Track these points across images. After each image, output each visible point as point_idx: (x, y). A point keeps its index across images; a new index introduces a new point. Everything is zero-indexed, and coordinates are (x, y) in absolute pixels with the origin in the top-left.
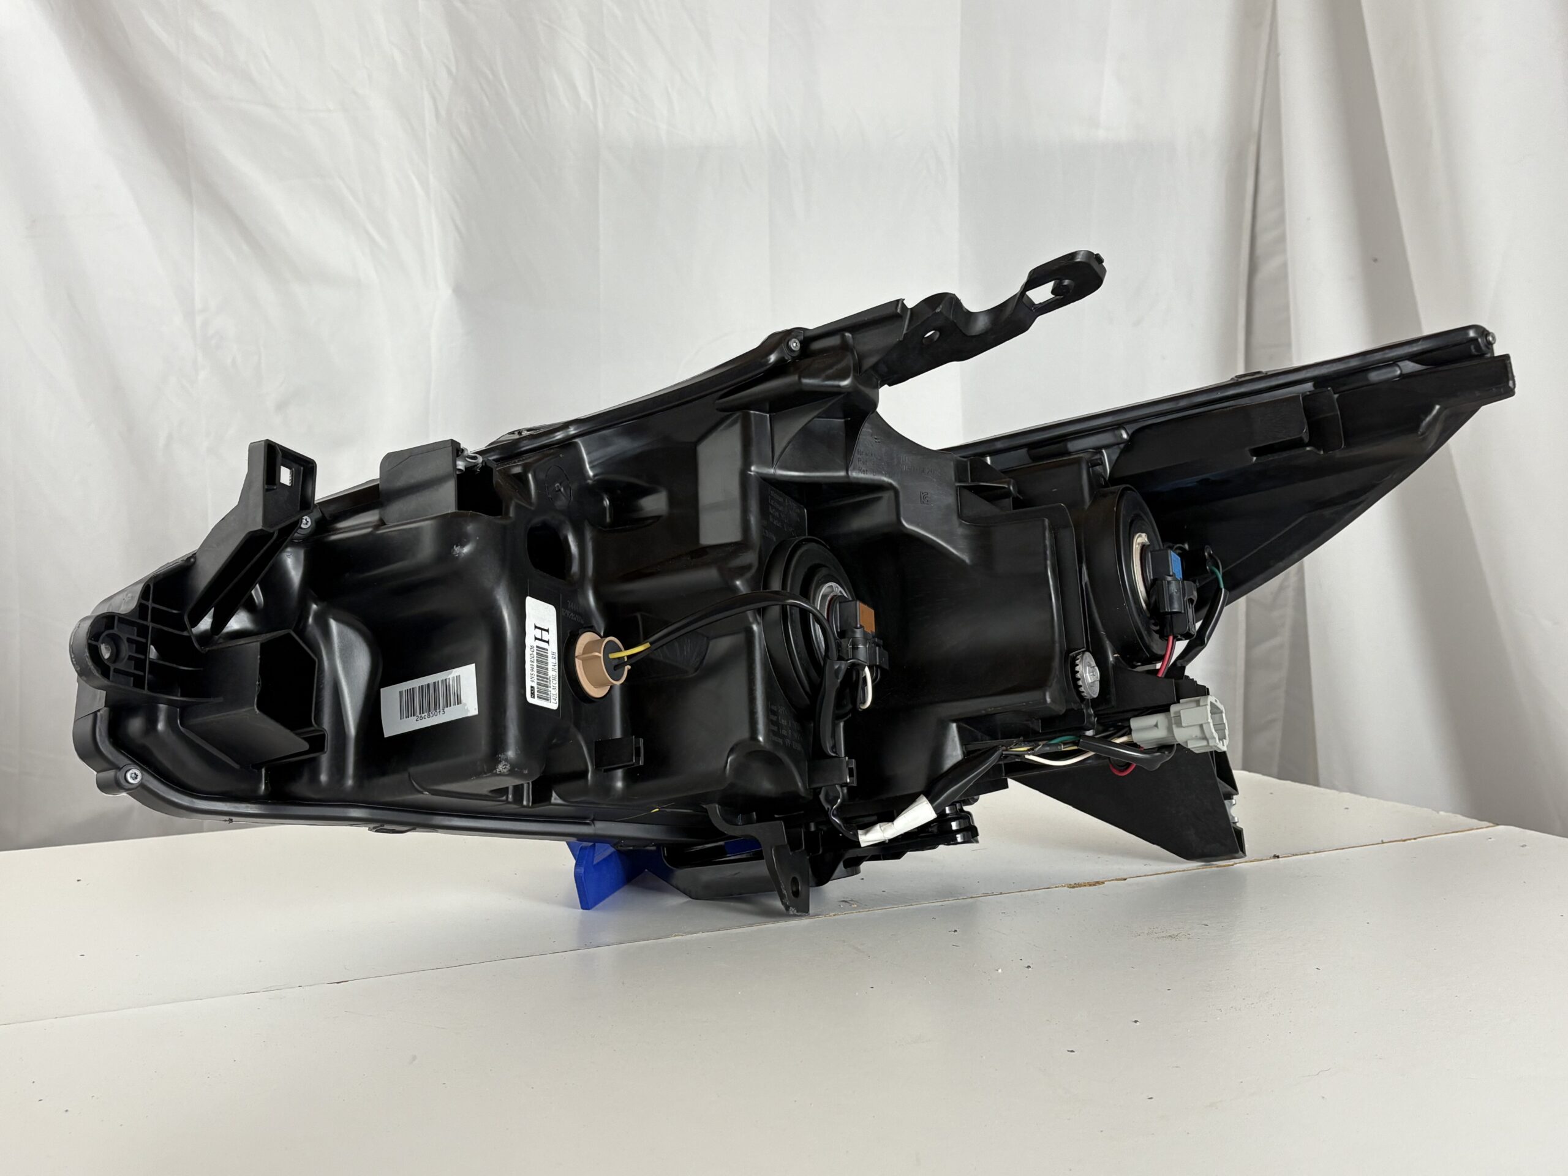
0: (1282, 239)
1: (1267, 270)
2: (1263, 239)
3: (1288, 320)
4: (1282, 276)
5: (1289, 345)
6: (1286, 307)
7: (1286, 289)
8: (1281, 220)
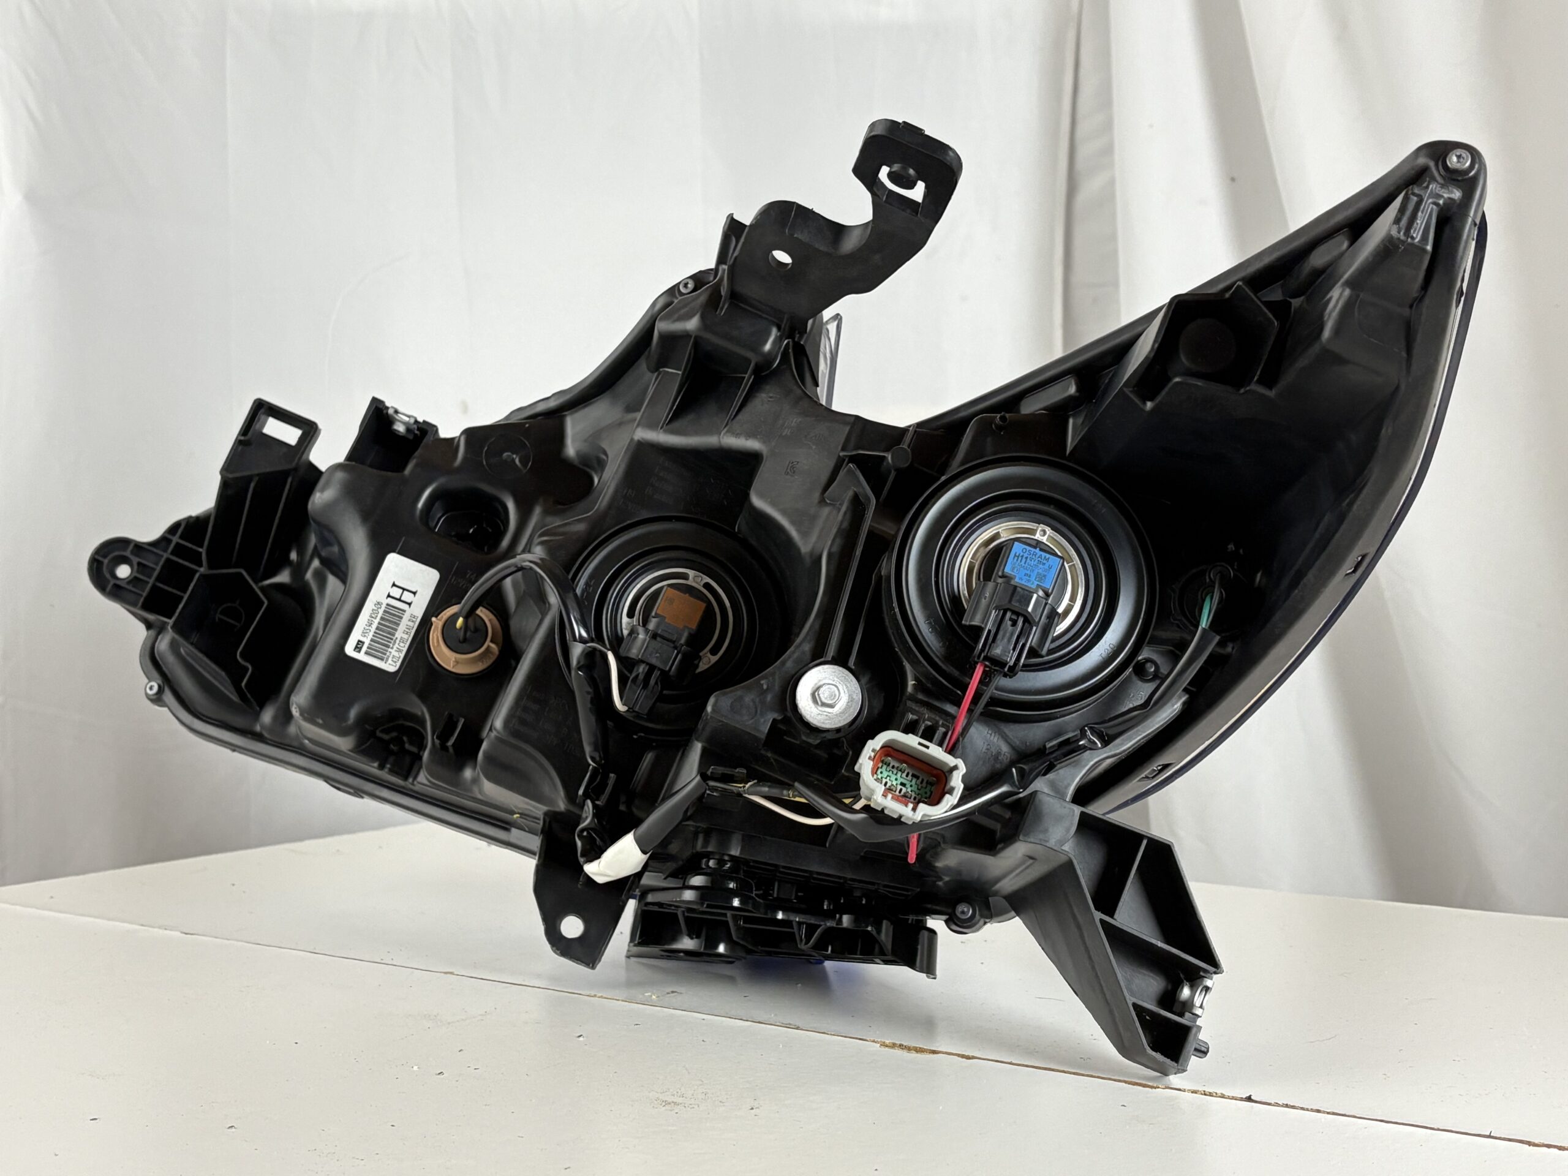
0: (1108, 150)
1: (1089, 189)
2: (1084, 151)
3: (1115, 252)
4: (1108, 198)
5: (1116, 284)
6: (1113, 237)
7: (1114, 215)
8: (1108, 126)
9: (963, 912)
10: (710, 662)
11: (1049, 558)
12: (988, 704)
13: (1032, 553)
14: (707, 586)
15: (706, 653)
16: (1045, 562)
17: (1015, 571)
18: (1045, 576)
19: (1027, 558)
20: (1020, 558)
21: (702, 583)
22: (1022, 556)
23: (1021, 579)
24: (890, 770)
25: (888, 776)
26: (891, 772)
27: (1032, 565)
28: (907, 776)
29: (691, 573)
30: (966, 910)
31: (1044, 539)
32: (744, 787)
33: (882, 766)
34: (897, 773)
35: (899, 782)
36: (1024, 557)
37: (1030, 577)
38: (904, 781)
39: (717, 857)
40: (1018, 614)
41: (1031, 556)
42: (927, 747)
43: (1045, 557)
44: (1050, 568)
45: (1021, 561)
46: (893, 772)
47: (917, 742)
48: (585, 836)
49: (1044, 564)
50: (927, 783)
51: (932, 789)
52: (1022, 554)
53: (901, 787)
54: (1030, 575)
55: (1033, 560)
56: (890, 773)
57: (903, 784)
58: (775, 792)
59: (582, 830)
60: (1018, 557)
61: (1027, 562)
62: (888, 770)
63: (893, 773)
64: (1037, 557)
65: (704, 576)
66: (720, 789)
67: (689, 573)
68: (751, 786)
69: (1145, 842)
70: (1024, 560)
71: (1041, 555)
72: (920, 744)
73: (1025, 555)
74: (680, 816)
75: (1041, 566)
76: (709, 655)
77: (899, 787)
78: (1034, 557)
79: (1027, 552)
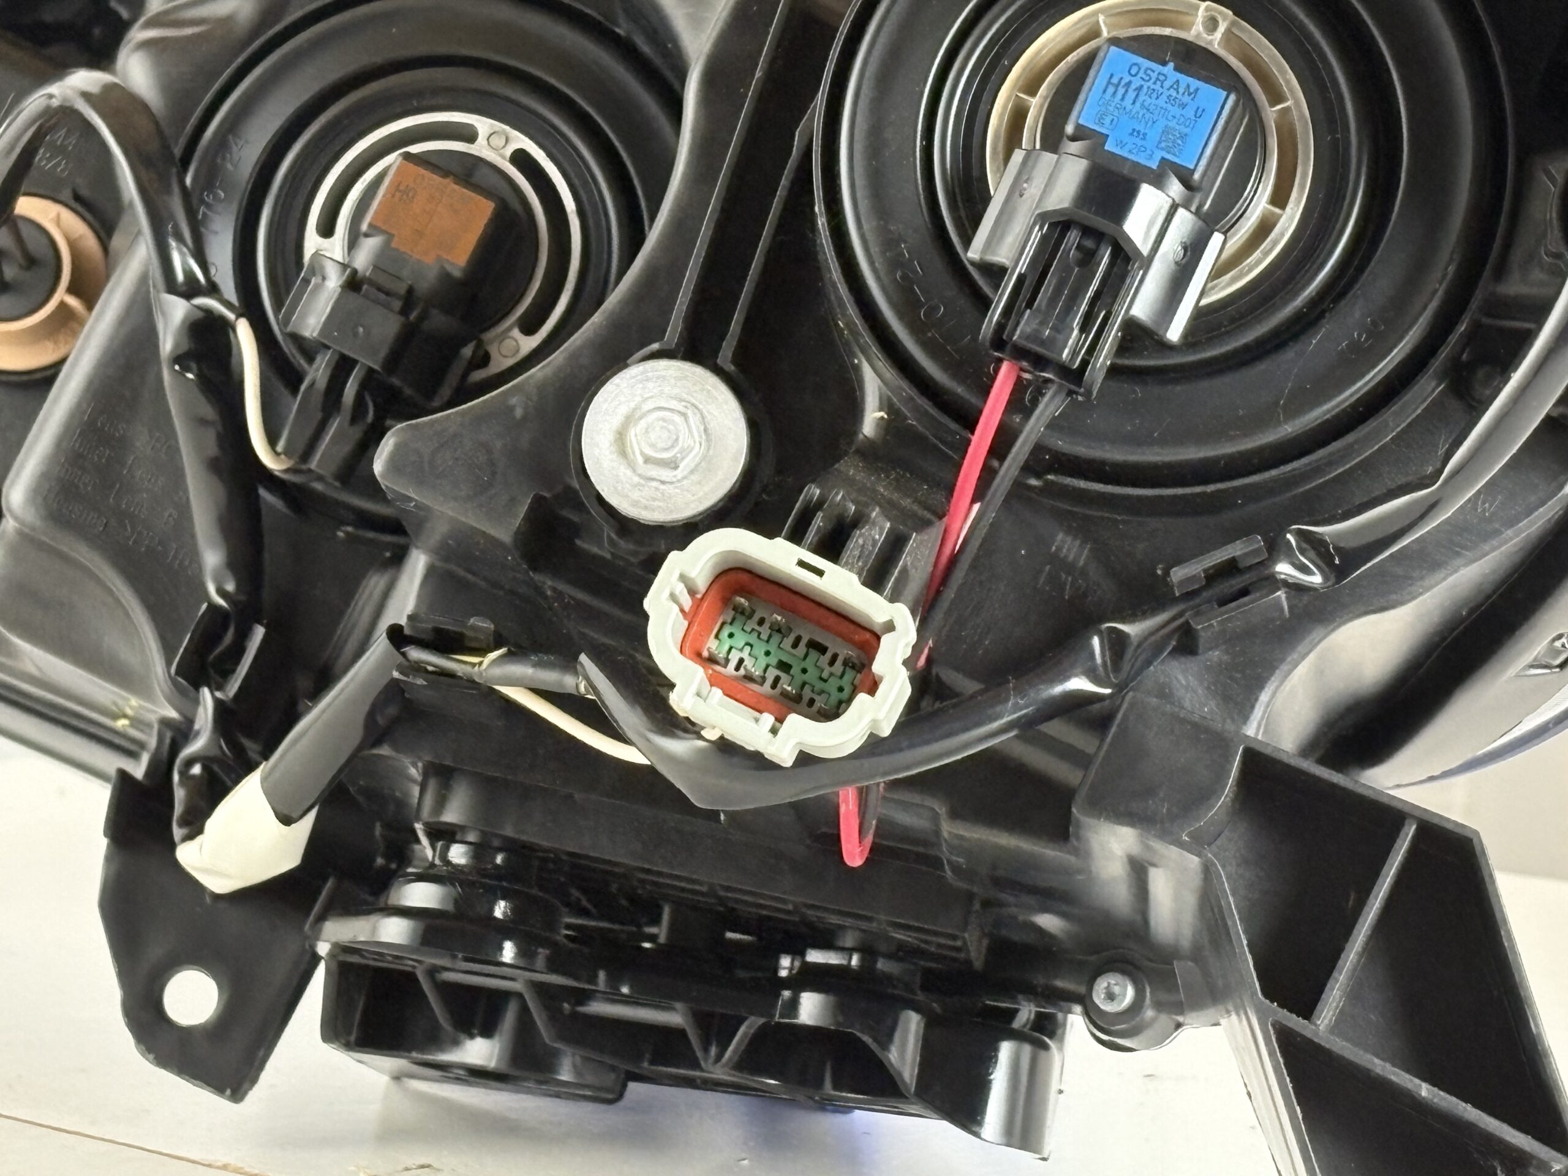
9: (1111, 997)
10: (518, 351)
11: (1197, 90)
12: (1030, 468)
13: (1154, 76)
14: (521, 159)
15: (510, 329)
16: (1186, 99)
17: (1107, 121)
18: (1183, 137)
19: (1139, 89)
20: (1121, 91)
21: (509, 151)
22: (1129, 84)
23: (1121, 144)
24: (753, 630)
25: (747, 644)
26: (755, 635)
27: (1152, 108)
28: (795, 645)
29: (483, 125)
30: (1116, 989)
31: (1215, 42)
32: (481, 663)
33: (733, 620)
34: (770, 637)
35: (773, 660)
36: (1133, 86)
37: (1144, 139)
38: (785, 658)
39: (472, 837)
40: (1099, 236)
41: (1150, 84)
42: (820, 573)
43: (1188, 86)
44: (1199, 114)
45: (1123, 99)
46: (759, 634)
47: (796, 561)
48: (194, 777)
49: (1183, 106)
50: (846, 663)
51: (856, 682)
52: (1127, 79)
53: (777, 672)
54: (1145, 134)
55: (1154, 95)
56: (753, 639)
57: (784, 666)
58: (550, 677)
59: (190, 763)
60: (1117, 86)
61: (1142, 98)
62: (748, 628)
63: (759, 637)
64: (1167, 84)
65: (515, 134)
66: (430, 668)
67: (476, 124)
68: (494, 662)
69: (1410, 831)
70: (1131, 95)
71: (1178, 81)
72: (802, 564)
73: (1136, 82)
74: (356, 735)
75: (1175, 111)
76: (516, 333)
77: (772, 673)
78: (1157, 87)
79: (1141, 74)
